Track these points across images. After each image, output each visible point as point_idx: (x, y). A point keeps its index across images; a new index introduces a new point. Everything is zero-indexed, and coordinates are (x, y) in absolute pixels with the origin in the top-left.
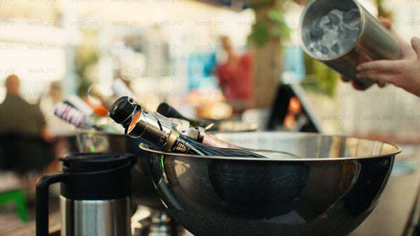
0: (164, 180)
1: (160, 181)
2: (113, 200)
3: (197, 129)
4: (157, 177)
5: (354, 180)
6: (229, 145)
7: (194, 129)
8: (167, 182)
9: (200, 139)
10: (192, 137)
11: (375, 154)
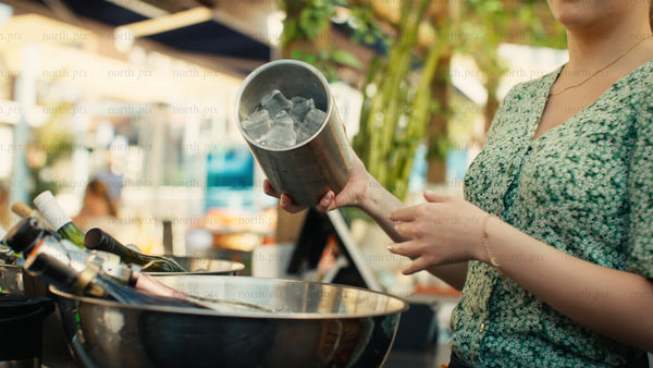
0: (78, 338)
1: (75, 338)
2: (14, 362)
3: (130, 267)
4: (70, 332)
5: (336, 345)
6: (175, 291)
7: (125, 267)
8: (83, 340)
9: (132, 282)
10: (121, 277)
11: (379, 310)
